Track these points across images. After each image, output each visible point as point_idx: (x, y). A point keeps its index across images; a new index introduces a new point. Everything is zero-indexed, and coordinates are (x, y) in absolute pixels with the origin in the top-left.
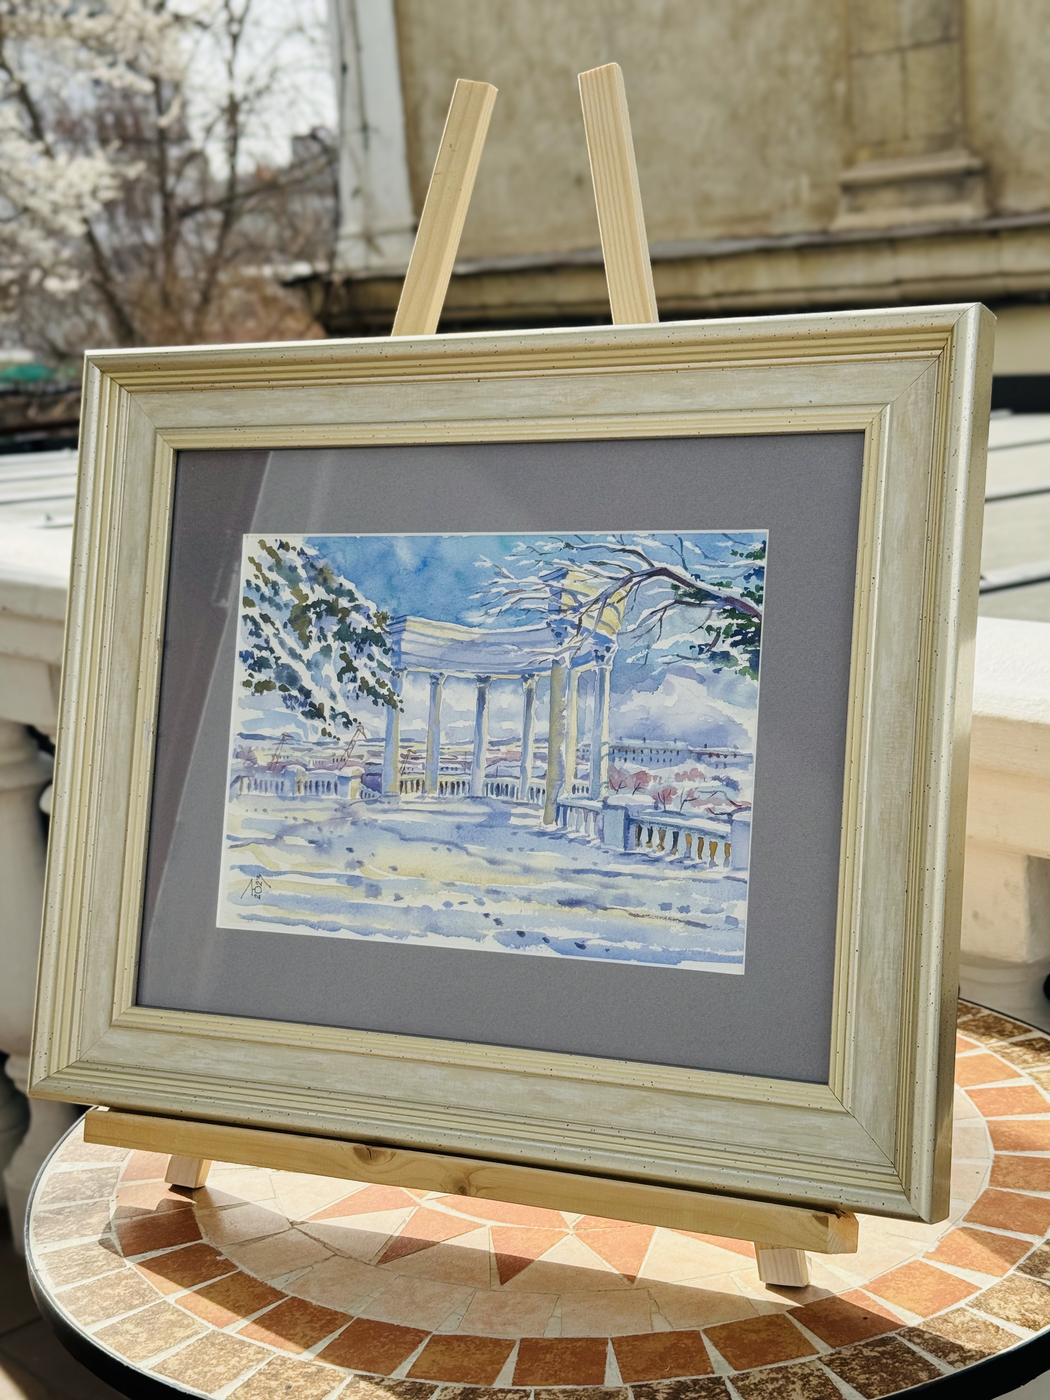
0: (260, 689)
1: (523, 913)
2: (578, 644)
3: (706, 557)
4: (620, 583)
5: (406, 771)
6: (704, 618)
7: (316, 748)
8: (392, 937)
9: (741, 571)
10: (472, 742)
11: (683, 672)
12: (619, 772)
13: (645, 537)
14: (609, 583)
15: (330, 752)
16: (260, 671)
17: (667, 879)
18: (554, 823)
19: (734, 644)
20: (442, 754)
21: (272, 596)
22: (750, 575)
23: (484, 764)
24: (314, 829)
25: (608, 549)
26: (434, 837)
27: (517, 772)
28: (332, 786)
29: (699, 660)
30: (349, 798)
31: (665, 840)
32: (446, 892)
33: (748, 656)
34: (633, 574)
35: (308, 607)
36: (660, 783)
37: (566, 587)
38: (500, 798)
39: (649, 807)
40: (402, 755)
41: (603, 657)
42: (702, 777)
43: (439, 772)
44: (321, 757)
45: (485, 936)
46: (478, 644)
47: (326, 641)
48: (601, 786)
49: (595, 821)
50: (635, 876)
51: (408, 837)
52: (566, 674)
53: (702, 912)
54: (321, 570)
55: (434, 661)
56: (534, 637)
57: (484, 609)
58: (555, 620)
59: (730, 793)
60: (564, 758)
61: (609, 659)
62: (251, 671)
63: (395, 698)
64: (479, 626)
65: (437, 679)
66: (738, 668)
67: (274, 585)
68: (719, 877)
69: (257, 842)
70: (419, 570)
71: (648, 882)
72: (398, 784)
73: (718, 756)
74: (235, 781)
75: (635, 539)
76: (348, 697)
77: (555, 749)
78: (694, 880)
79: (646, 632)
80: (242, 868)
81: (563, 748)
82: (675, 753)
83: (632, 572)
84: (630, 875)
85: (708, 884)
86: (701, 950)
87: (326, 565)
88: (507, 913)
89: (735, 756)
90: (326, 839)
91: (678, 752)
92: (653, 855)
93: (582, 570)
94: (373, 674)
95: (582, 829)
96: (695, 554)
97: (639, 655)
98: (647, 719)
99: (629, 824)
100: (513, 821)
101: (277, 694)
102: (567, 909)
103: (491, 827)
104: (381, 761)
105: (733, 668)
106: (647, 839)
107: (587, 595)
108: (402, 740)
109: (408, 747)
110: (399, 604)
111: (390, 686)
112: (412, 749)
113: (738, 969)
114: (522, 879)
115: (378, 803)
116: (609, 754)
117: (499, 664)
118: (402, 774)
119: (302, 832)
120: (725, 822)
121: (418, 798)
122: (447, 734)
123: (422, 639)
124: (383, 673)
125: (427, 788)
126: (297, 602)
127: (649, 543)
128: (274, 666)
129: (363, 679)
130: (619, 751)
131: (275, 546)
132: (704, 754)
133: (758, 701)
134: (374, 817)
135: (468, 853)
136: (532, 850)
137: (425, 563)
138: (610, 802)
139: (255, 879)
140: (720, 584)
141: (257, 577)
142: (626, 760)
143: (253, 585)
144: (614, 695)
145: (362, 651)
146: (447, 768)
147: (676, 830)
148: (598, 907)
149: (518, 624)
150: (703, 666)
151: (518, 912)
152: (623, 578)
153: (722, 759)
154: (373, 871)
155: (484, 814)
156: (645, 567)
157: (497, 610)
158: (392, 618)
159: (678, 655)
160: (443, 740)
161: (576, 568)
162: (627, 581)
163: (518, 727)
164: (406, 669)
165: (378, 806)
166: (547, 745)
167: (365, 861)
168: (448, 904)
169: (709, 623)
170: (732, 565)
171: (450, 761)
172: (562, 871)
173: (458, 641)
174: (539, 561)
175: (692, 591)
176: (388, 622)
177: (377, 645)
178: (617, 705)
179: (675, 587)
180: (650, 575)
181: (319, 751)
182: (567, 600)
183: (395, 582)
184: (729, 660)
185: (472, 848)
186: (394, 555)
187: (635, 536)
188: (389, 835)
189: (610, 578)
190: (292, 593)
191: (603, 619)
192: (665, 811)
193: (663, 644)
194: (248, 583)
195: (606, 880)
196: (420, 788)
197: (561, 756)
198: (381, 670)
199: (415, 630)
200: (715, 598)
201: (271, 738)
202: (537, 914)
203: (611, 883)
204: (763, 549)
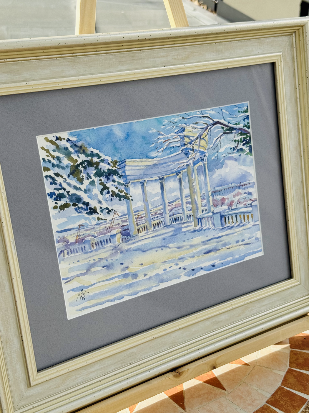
0: (62, 208)
1: (192, 262)
2: (194, 156)
3: (230, 114)
4: (204, 129)
5: (139, 224)
6: (233, 137)
7: (96, 226)
8: (146, 291)
9: (242, 118)
10: (162, 205)
11: (230, 158)
12: (216, 200)
13: (209, 110)
14: (201, 130)
15: (103, 227)
16: (60, 200)
17: (236, 232)
18: (198, 226)
19: (244, 145)
20: (151, 213)
21: (58, 163)
22: (245, 119)
23: (168, 212)
24: (104, 261)
25: (198, 117)
26: (155, 246)
27: (181, 211)
28: (108, 241)
29: (234, 153)
30: (117, 243)
31: (234, 219)
32: (164, 265)
33: (248, 148)
34: (208, 126)
35: (78, 165)
36: (229, 200)
37: (185, 135)
38: (177, 223)
39: (227, 210)
40: (136, 218)
41: (203, 159)
42: (241, 194)
43: (151, 220)
44: (100, 230)
45: (181, 276)
46: (157, 165)
47: (91, 178)
48: (211, 207)
49: (211, 220)
50: (227, 235)
51: (145, 250)
52: (192, 169)
53: (249, 239)
54: (81, 147)
55: (141, 176)
56: (178, 157)
57: (157, 150)
58: (184, 149)
59: (250, 196)
60: (197, 201)
61: (206, 159)
62: (55, 201)
63: (128, 195)
64: (156, 157)
65: (143, 183)
66: (246, 153)
67: (58, 158)
68: (251, 226)
69: (78, 276)
70: (126, 139)
71: (231, 236)
72: (137, 230)
73: (245, 185)
74: (60, 253)
75: (206, 111)
76: (107, 201)
77: (193, 198)
78: (244, 230)
79: (216, 147)
80: (73, 290)
81: (196, 197)
82: (232, 188)
83: (208, 125)
84: (226, 235)
85: (249, 229)
86: (250, 252)
87: (83, 144)
88: (187, 264)
89: (250, 184)
90: (110, 263)
91: (233, 187)
92: (231, 226)
93: (190, 127)
94: (117, 188)
95: (208, 225)
96: (227, 114)
97: (215, 156)
98: (221, 178)
99: (222, 218)
100: (184, 230)
101: (72, 208)
102: (207, 255)
103: (176, 235)
104: (128, 223)
105: (244, 153)
106: (228, 221)
107: (193, 137)
108: (135, 212)
109: (137, 214)
110: (121, 155)
111: (125, 191)
112: (139, 214)
113: (261, 254)
114: (190, 250)
115: (130, 241)
116: (212, 195)
117: (167, 171)
118: (137, 226)
119: (99, 264)
120: (250, 207)
121: (146, 233)
122: (151, 204)
123: (134, 168)
124: (121, 186)
125: (148, 228)
126: (72, 164)
127: (211, 112)
128: (68, 196)
129: (112, 191)
130: (215, 193)
131: (54, 139)
132: (240, 186)
133: (254, 163)
134: (129, 247)
135: (169, 248)
136: (192, 238)
137: (128, 135)
138: (215, 212)
139: (80, 292)
140: (236, 124)
141: (47, 156)
142: (217, 195)
143: (47, 160)
144: (210, 172)
145: (109, 179)
146: (154, 218)
147: (236, 215)
148: (217, 250)
149: (171, 153)
150: (235, 155)
151: (191, 263)
152: (205, 128)
153: (246, 186)
154: (133, 268)
155: (172, 231)
156: (212, 122)
157: (162, 149)
158: (119, 162)
159: (227, 153)
160: (150, 207)
161: (188, 127)
162: (206, 128)
163: (178, 194)
164: (130, 182)
165: (130, 242)
166: (190, 197)
167: (129, 266)
168: (165, 270)
169: (235, 139)
170: (239, 116)
171: (155, 215)
172: (203, 242)
173: (149, 166)
174: (174, 126)
175: (228, 128)
176: (118, 164)
177: (115, 175)
178: (211, 176)
179: (223, 128)
180: (214, 124)
181: (97, 228)
182: (187, 140)
183: (117, 145)
184: (243, 151)
185: (170, 245)
186: (113, 134)
187: (206, 110)
188: (137, 252)
189: (201, 128)
190: (68, 160)
191: (201, 145)
192: (232, 209)
193: (222, 150)
194: (44, 160)
195: (218, 240)
196: (146, 229)
197: (196, 200)
198: (120, 185)
199: (130, 165)
200: (235, 129)
201: (73, 229)
202: (197, 260)
203: (220, 240)
204: (247, 109)
